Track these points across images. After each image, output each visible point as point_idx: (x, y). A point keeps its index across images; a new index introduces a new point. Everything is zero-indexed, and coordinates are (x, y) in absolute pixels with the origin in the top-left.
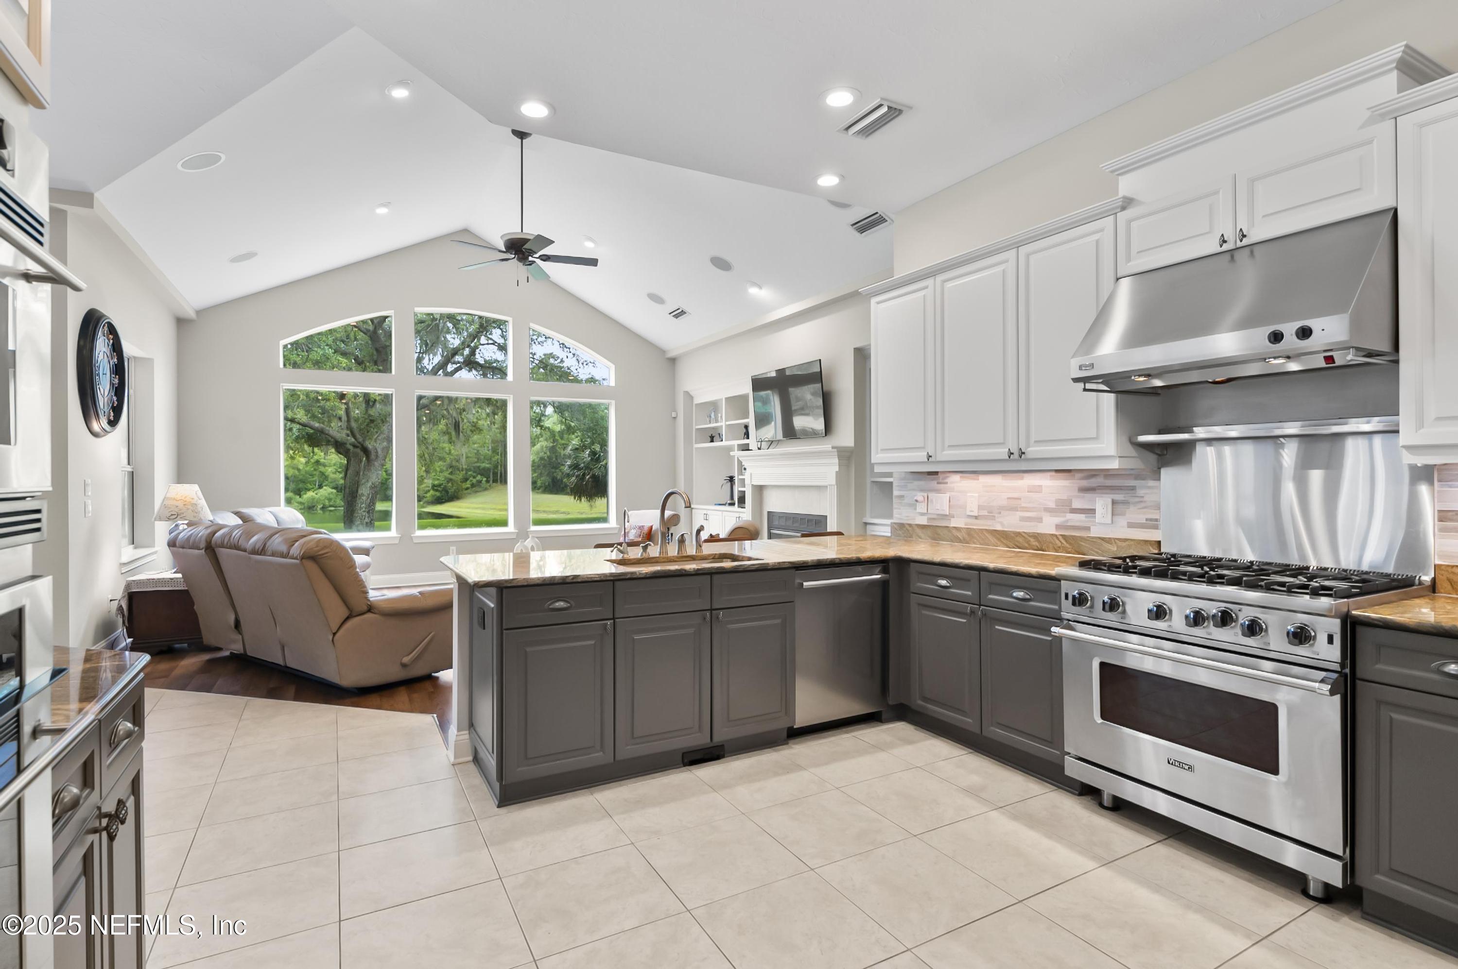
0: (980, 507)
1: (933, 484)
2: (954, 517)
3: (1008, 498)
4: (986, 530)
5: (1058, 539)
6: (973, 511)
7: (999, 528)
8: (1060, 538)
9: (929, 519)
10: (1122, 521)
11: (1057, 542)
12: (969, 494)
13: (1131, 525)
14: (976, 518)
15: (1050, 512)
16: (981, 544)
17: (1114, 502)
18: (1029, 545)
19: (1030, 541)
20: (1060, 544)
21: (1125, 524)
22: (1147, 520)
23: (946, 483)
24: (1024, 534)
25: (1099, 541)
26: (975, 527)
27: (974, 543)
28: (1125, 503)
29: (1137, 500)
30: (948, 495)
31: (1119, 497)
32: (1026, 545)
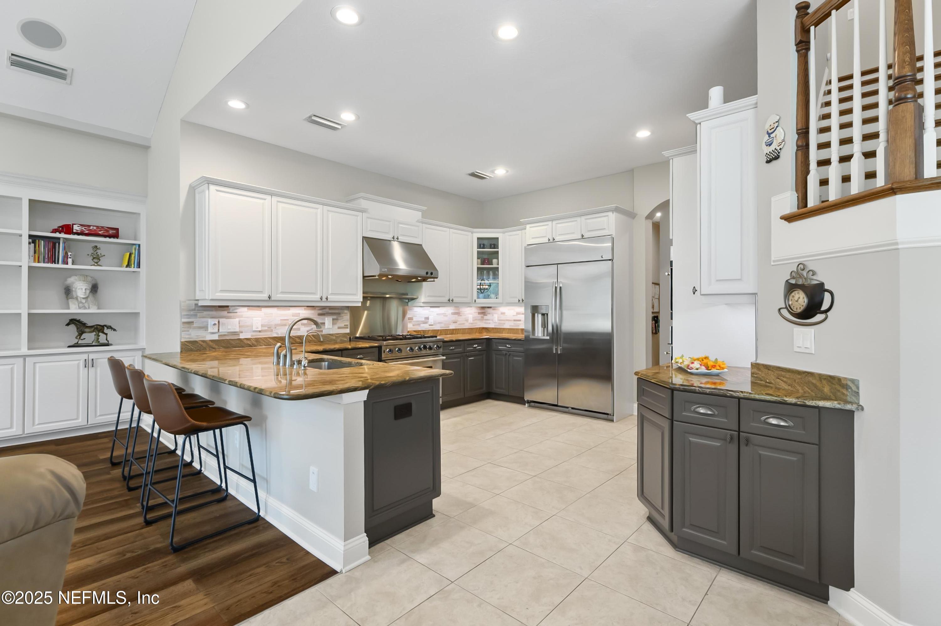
0: (262, 326)
1: (225, 313)
2: (242, 333)
3: (281, 320)
4: (269, 337)
5: (310, 337)
6: (257, 328)
7: (275, 335)
8: (312, 336)
9: (219, 336)
10: (336, 327)
11: (310, 338)
12: (254, 319)
13: (339, 328)
14: (260, 331)
15: (304, 325)
16: (265, 345)
17: (333, 319)
18: (295, 342)
19: (296, 340)
20: (311, 339)
21: (337, 328)
22: (345, 325)
23: (236, 312)
24: (293, 337)
25: (329, 335)
26: (261, 337)
27: (261, 346)
28: (337, 319)
29: (341, 318)
30: (237, 320)
31: (335, 317)
32: (294, 342)
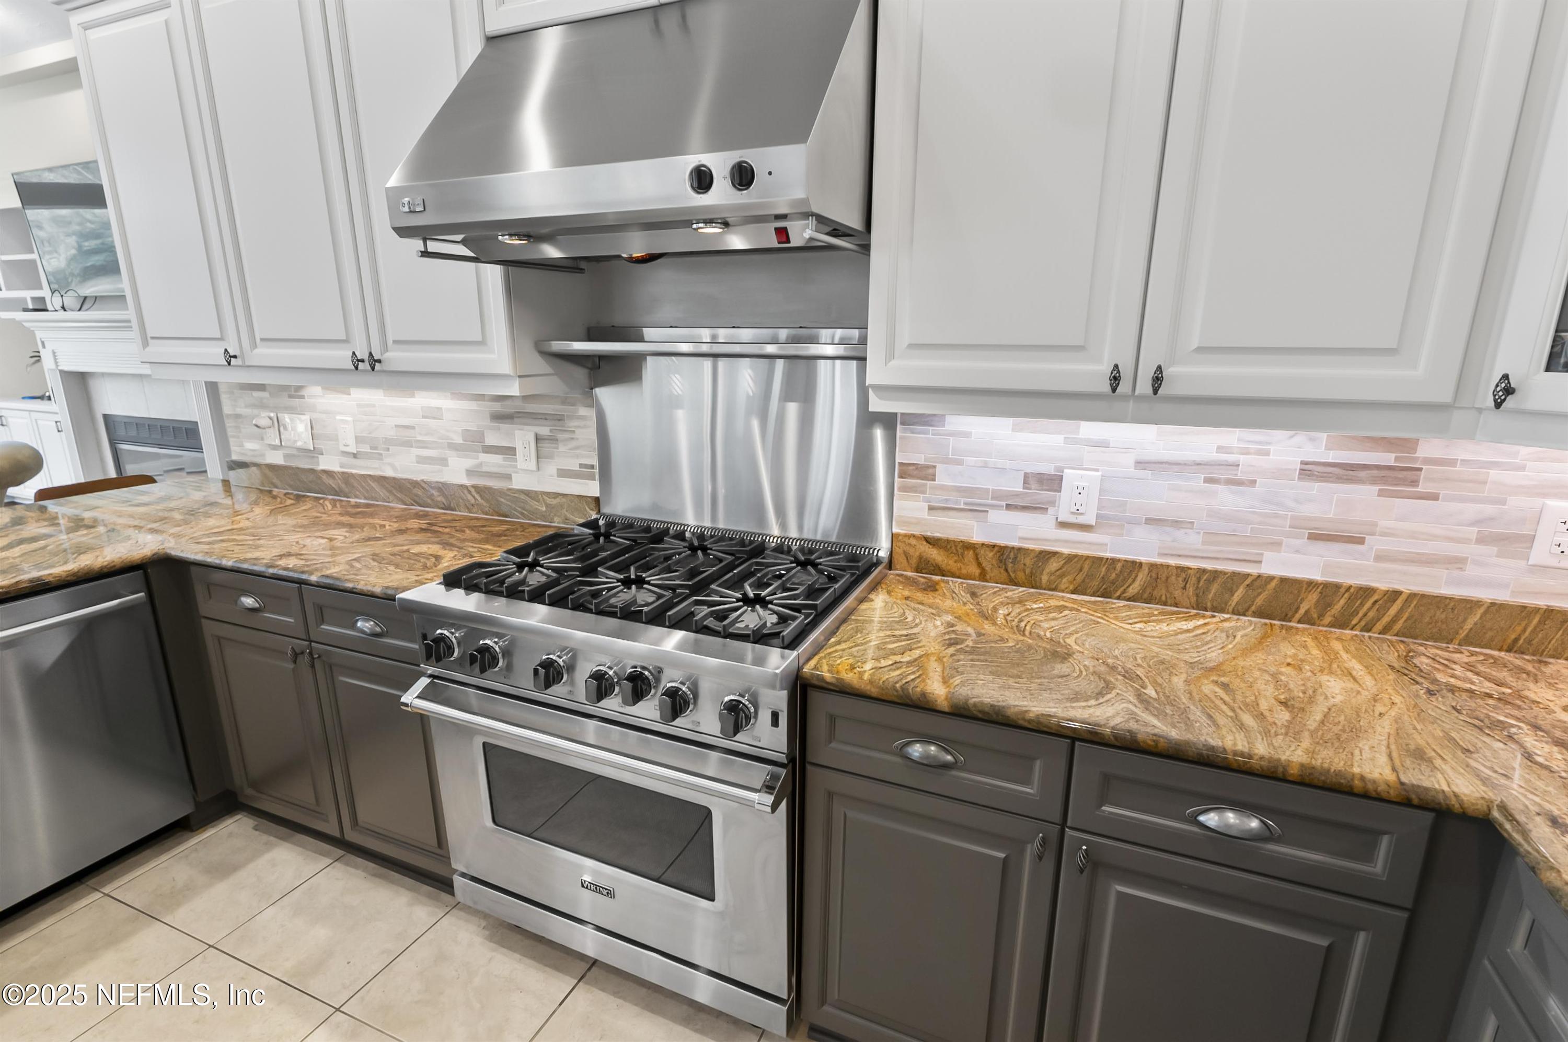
0: (359, 440)
1: (285, 401)
2: (322, 454)
3: (396, 426)
4: (370, 476)
5: (470, 492)
6: (347, 446)
7: (389, 473)
8: (473, 490)
9: (286, 456)
10: (551, 468)
11: (470, 497)
12: (338, 417)
13: (563, 473)
14: (355, 456)
15: (457, 450)
16: (366, 498)
17: (538, 439)
18: (433, 500)
19: (432, 495)
20: (473, 501)
21: (555, 472)
22: (581, 465)
23: (303, 397)
24: (423, 485)
25: (523, 497)
26: (354, 471)
27: (356, 497)
28: (553, 440)
29: (567, 436)
30: (306, 418)
31: (544, 431)
32: (429, 501)
